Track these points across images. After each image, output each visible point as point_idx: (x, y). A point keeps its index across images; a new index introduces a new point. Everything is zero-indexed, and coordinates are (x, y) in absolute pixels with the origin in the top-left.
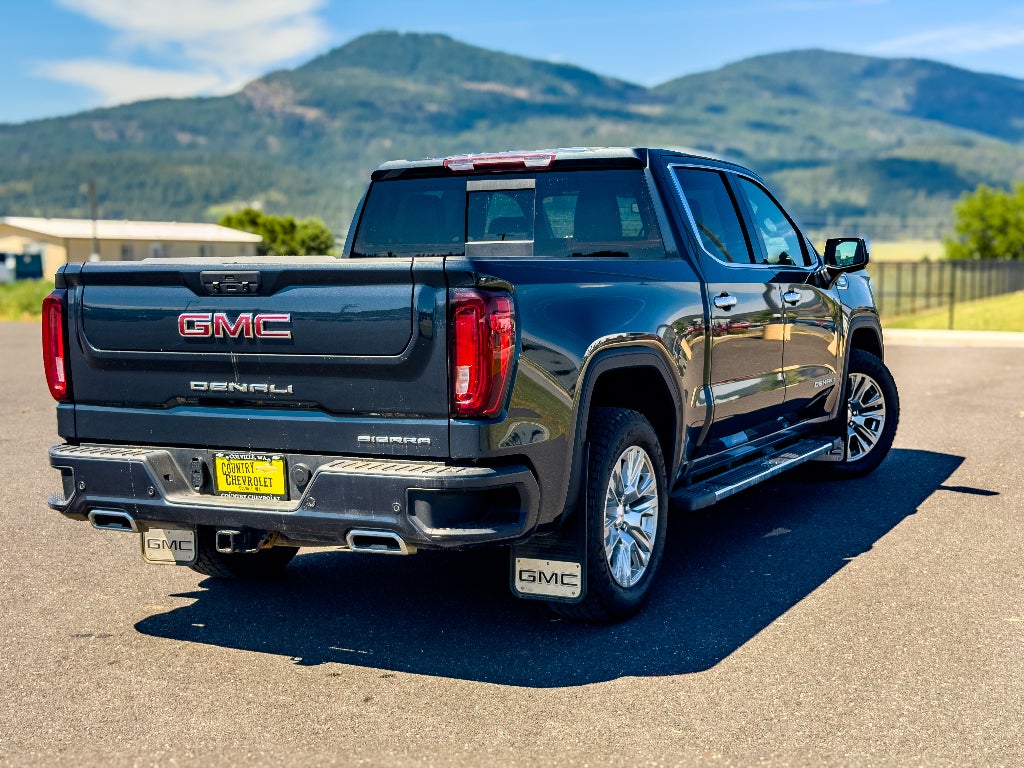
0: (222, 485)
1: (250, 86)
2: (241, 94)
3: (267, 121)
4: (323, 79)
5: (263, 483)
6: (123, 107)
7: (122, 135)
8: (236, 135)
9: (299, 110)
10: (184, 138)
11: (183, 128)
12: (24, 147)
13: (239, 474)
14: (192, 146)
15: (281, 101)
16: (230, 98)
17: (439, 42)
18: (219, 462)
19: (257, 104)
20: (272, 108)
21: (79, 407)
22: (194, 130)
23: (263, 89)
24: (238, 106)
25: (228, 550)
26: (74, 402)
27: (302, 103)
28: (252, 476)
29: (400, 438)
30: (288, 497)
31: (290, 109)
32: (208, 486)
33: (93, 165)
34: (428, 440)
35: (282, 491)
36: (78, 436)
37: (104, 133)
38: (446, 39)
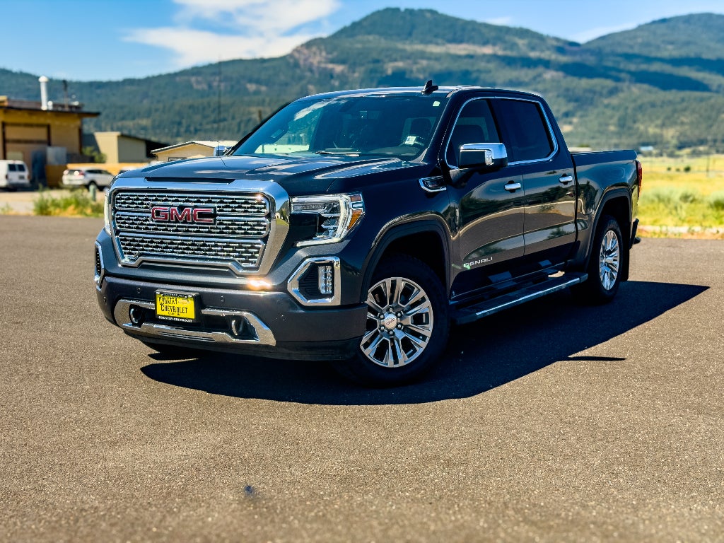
1: (297, 50)
2: (291, 56)
3: (308, 74)
4: (346, 43)
6: (211, 66)
7: (210, 86)
8: (287, 84)
9: (330, 66)
10: (252, 87)
11: (251, 81)
12: (145, 95)
14: (257, 93)
15: (317, 59)
16: (283, 58)
17: (428, 15)
19: (301, 62)
20: (312, 64)
22: (258, 82)
23: (306, 51)
24: (288, 63)
27: (332, 62)
31: (323, 65)
33: (191, 107)
37: (198, 84)
38: (433, 12)
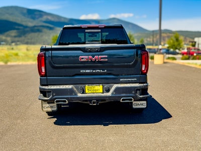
0: (87, 91)
5: (97, 90)
18: (86, 87)
21: (48, 78)
25: (95, 104)
29: (130, 79)
30: (103, 93)
32: (84, 92)
34: (136, 79)
35: (102, 92)
36: (48, 84)
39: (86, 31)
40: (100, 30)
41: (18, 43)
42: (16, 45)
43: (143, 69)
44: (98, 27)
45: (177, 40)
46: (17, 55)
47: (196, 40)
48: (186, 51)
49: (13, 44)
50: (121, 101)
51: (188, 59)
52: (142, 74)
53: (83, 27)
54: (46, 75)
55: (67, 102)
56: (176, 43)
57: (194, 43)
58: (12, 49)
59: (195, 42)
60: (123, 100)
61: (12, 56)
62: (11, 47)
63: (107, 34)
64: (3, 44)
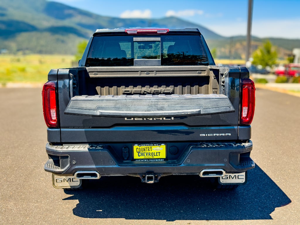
0: (136, 156)
5: (155, 154)
13: (145, 152)
18: (135, 148)
21: (62, 130)
25: (152, 182)
26: (60, 128)
28: (151, 152)
29: (218, 134)
30: (167, 159)
32: (130, 158)
34: (230, 134)
35: (164, 157)
36: (62, 141)
39: (135, 39)
40: (159, 39)
41: (27, 52)
42: (24, 54)
43: (244, 114)
44: (156, 32)
45: (269, 52)
46: (23, 70)
47: (296, 52)
48: (282, 69)
49: (20, 53)
50: (201, 175)
51: (287, 81)
52: (241, 125)
53: (129, 32)
54: (58, 125)
55: (98, 177)
56: (267, 57)
57: (292, 57)
58: (18, 61)
59: (294, 56)
60: (205, 173)
61: (15, 72)
62: (16, 57)
63: (173, 43)
64: (4, 54)
